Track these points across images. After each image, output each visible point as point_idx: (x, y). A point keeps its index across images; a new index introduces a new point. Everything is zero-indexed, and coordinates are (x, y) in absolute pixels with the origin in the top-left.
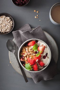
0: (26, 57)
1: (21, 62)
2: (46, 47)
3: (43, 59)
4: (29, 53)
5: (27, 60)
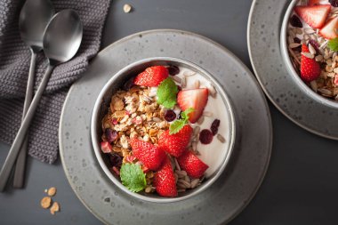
0: (126, 133)
1: (105, 156)
2: (211, 94)
3: (200, 142)
4: (138, 118)
5: (130, 149)
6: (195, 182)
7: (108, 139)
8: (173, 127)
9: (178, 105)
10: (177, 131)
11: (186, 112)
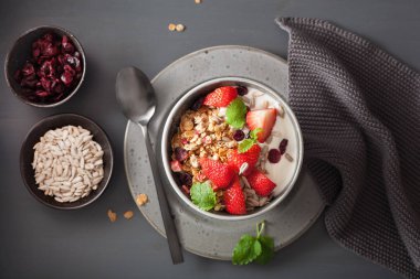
0: (197, 154)
1: (176, 175)
2: (279, 114)
3: (268, 162)
4: (208, 138)
5: (200, 167)
6: (263, 200)
7: (178, 159)
8: (242, 146)
9: (247, 125)
10: (246, 150)
11: (255, 132)
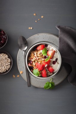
0: (35, 61)
1: (29, 67)
2: (56, 52)
3: (52, 64)
4: (37, 58)
5: (35, 65)
6: (51, 74)
7: (30, 63)
8: (46, 60)
9: (47, 55)
11: (49, 56)
